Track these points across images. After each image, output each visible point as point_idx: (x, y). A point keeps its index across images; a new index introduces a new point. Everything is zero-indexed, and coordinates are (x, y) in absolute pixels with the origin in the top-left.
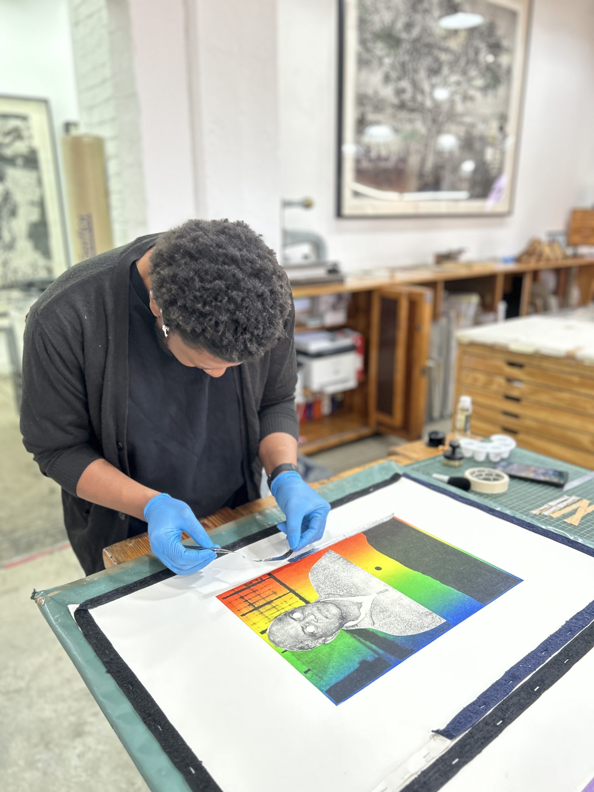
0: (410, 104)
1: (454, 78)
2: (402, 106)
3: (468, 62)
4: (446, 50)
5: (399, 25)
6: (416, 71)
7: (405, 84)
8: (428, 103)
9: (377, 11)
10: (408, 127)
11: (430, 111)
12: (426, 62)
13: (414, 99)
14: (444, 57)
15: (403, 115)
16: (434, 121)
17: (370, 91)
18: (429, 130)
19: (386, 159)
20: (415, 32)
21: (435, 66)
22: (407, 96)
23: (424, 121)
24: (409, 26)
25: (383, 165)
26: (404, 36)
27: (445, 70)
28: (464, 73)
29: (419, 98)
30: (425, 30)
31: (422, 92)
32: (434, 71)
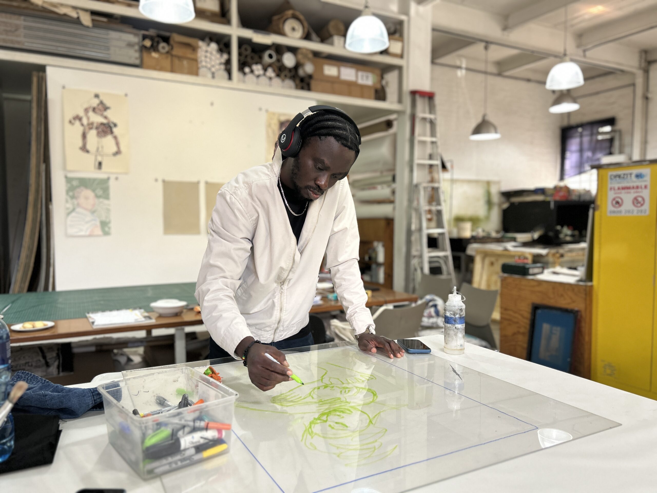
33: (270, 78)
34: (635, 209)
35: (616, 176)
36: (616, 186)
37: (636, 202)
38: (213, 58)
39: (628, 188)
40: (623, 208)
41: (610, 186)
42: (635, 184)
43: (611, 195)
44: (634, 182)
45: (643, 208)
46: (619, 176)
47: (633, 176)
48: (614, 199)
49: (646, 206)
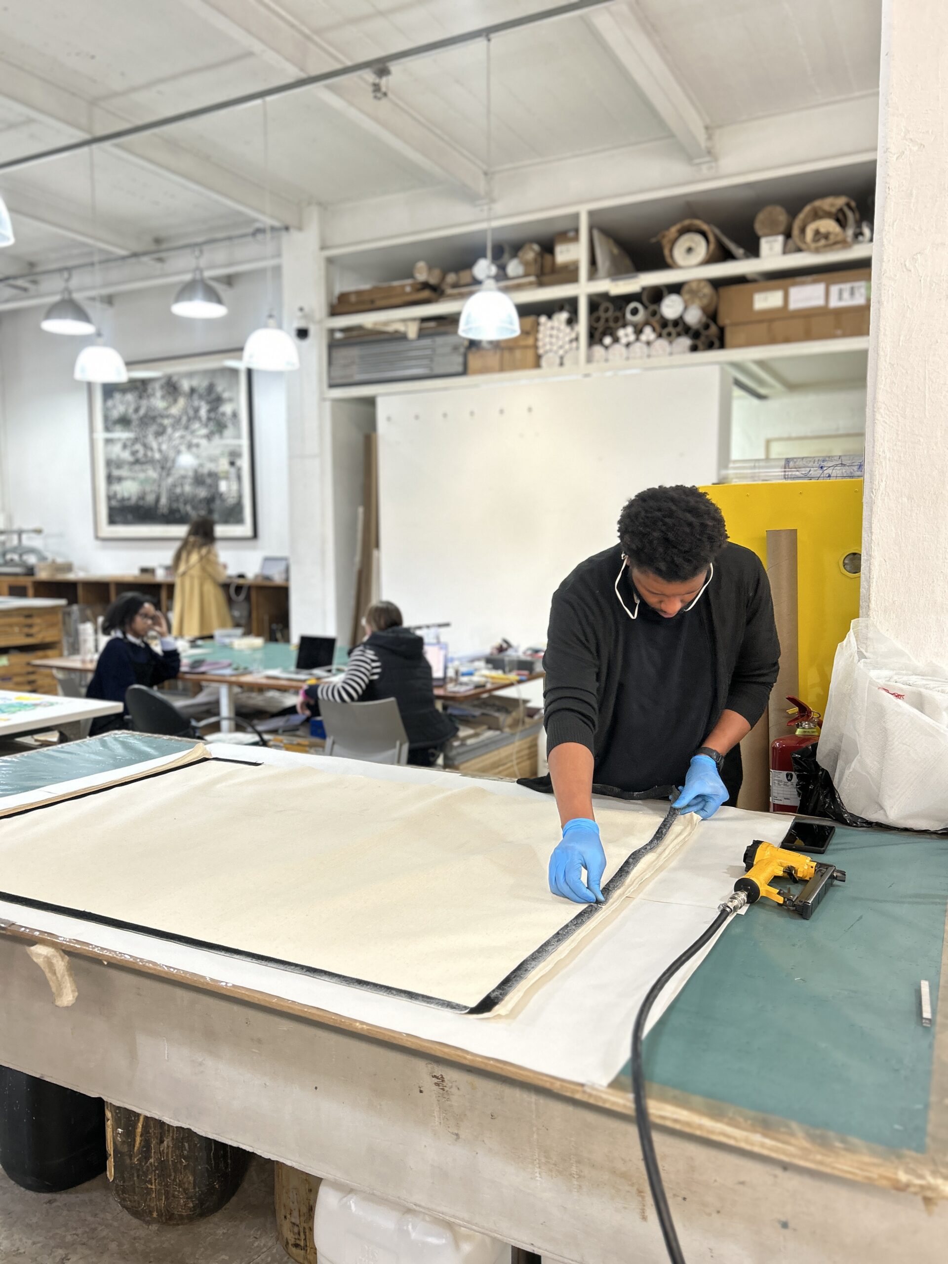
0: (143, 460)
1: (177, 434)
2: (137, 462)
3: (189, 420)
4: (168, 416)
5: (131, 410)
6: (145, 437)
7: (138, 447)
8: (157, 456)
9: (114, 406)
10: (142, 476)
11: (159, 461)
12: (153, 429)
13: (145, 455)
14: (166, 422)
15: (137, 467)
16: (163, 468)
17: (114, 456)
18: (160, 475)
19: (129, 499)
20: (142, 412)
21: (161, 430)
22: (140, 455)
23: (155, 469)
24: (137, 410)
25: (127, 503)
26: (134, 417)
27: (169, 430)
28: (186, 428)
29: (149, 454)
30: (149, 408)
31: (152, 449)
32: (161, 433)
33: (648, 343)
38: (561, 335)
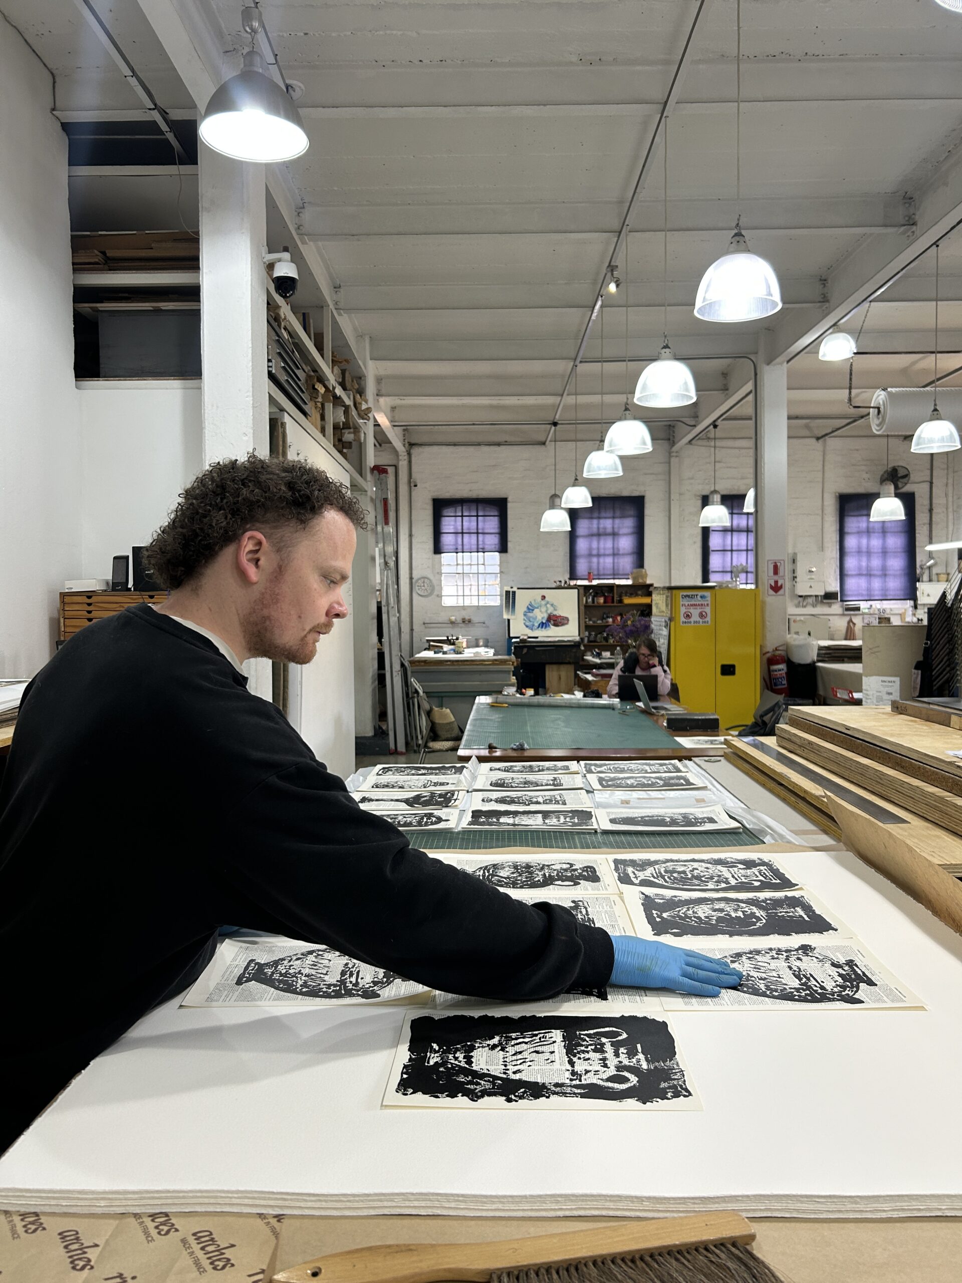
34: (701, 620)
35: (686, 596)
36: (687, 603)
37: (701, 615)
39: (695, 605)
40: (692, 620)
41: (681, 603)
42: (700, 603)
43: (683, 610)
44: (699, 601)
45: (706, 620)
46: (688, 596)
47: (698, 597)
48: (685, 613)
49: (708, 619)
